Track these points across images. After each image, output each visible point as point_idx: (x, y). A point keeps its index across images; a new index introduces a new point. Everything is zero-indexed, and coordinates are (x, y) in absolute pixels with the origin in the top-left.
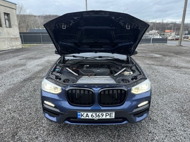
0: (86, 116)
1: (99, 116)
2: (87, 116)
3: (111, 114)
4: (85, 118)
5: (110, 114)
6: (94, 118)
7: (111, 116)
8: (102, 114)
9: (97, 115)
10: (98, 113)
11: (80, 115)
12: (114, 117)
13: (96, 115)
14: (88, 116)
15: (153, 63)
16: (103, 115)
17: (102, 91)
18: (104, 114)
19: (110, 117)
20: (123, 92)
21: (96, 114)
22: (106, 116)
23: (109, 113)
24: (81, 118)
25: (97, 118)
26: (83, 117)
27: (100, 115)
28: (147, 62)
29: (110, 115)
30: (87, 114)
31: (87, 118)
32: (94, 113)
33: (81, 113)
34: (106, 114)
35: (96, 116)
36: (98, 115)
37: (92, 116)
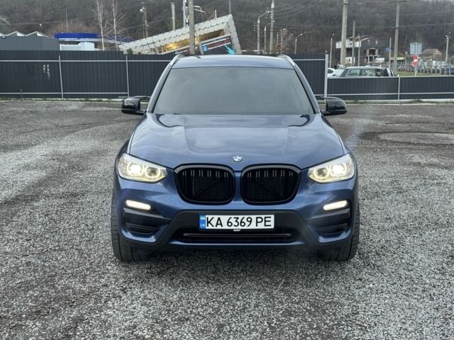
0: (217, 224)
1: (243, 224)
2: (219, 223)
3: (267, 219)
4: (215, 228)
5: (265, 218)
6: (233, 227)
7: (267, 223)
8: (249, 220)
9: (239, 221)
10: (240, 217)
11: (204, 221)
12: (272, 227)
13: (236, 221)
14: (221, 224)
15: (435, 160)
16: (251, 222)
17: (249, 171)
18: (254, 217)
19: (265, 225)
20: (291, 174)
21: (238, 218)
22: (257, 222)
23: (263, 216)
24: (207, 228)
25: (240, 227)
26: (210, 227)
27: (245, 220)
28: (417, 159)
29: (265, 221)
30: (219, 219)
31: (219, 227)
32: (233, 216)
33: (207, 216)
34: (257, 218)
35: (236, 224)
36: (241, 222)
37: (228, 222)
